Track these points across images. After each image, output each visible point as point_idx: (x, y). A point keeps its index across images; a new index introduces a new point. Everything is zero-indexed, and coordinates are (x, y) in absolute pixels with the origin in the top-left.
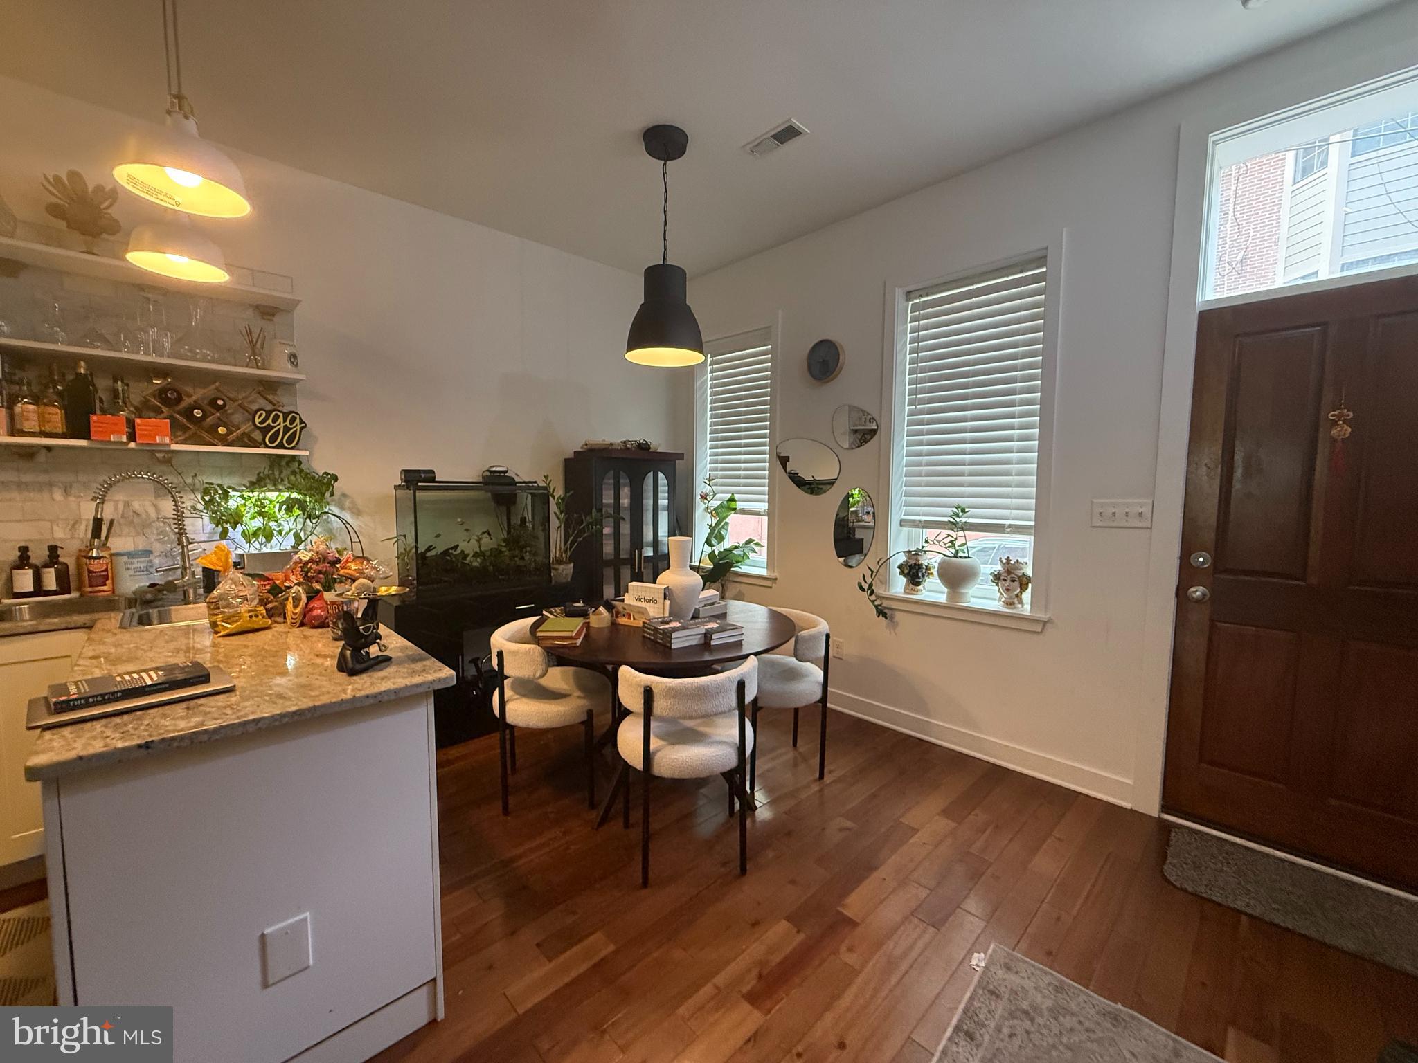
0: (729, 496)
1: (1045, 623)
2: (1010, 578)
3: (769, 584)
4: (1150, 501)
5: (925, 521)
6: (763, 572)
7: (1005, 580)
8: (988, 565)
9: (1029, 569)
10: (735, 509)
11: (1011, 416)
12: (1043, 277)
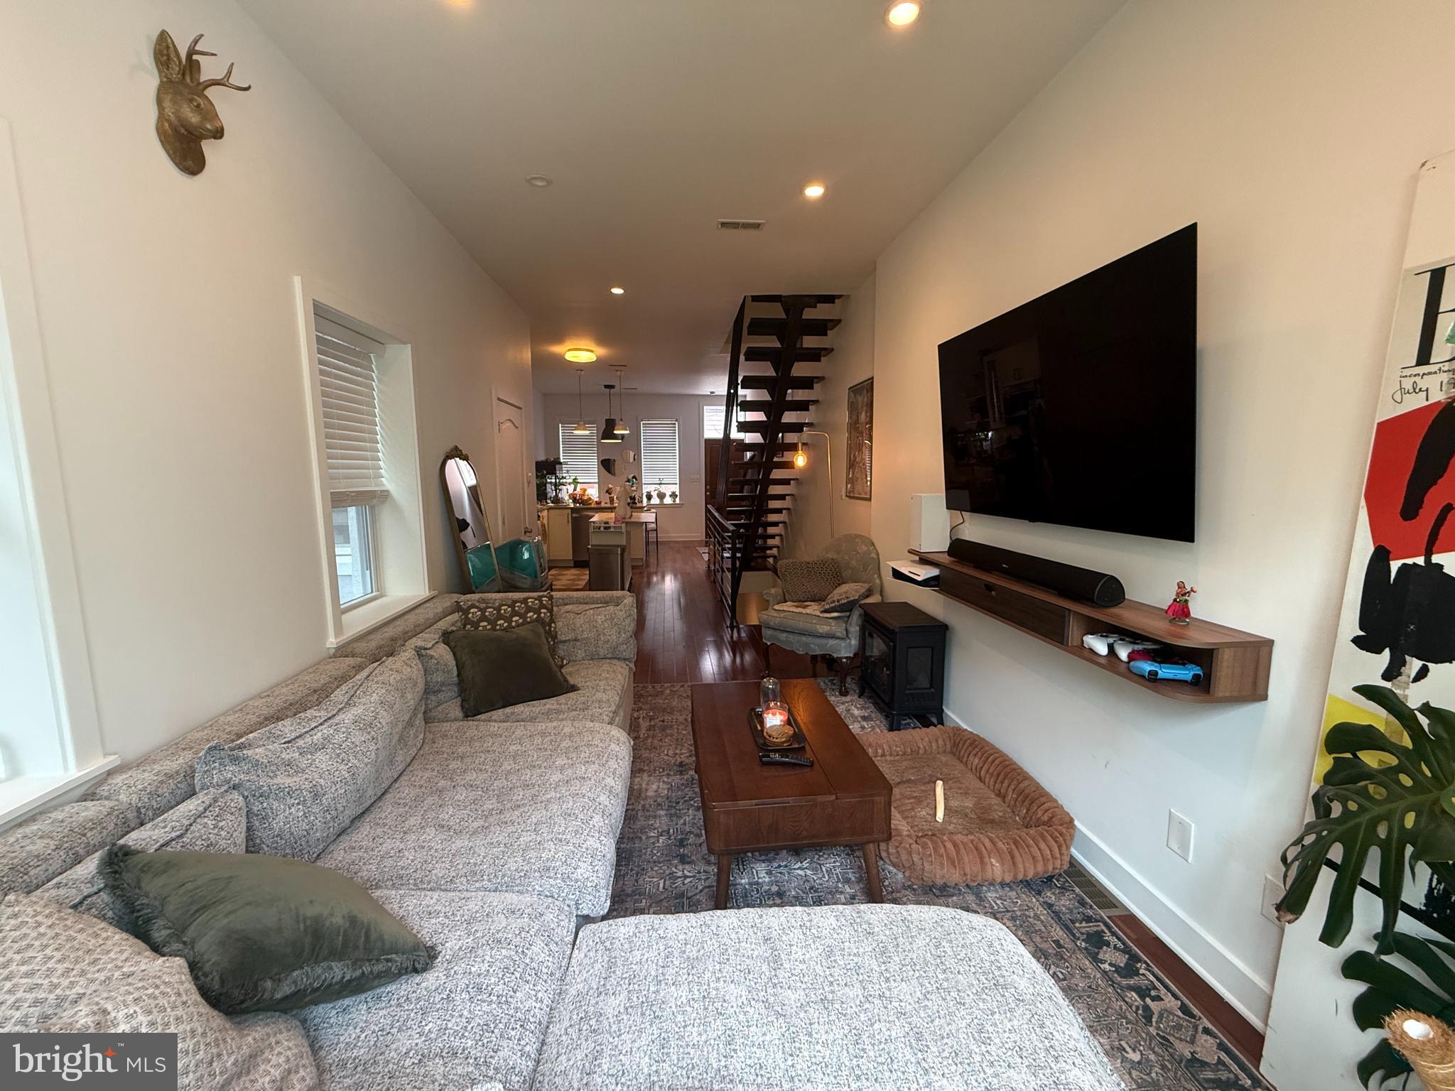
1: (683, 505)
2: (673, 495)
5: (649, 484)
8: (668, 493)
9: (678, 493)
10: (578, 482)
11: (670, 456)
12: (676, 424)
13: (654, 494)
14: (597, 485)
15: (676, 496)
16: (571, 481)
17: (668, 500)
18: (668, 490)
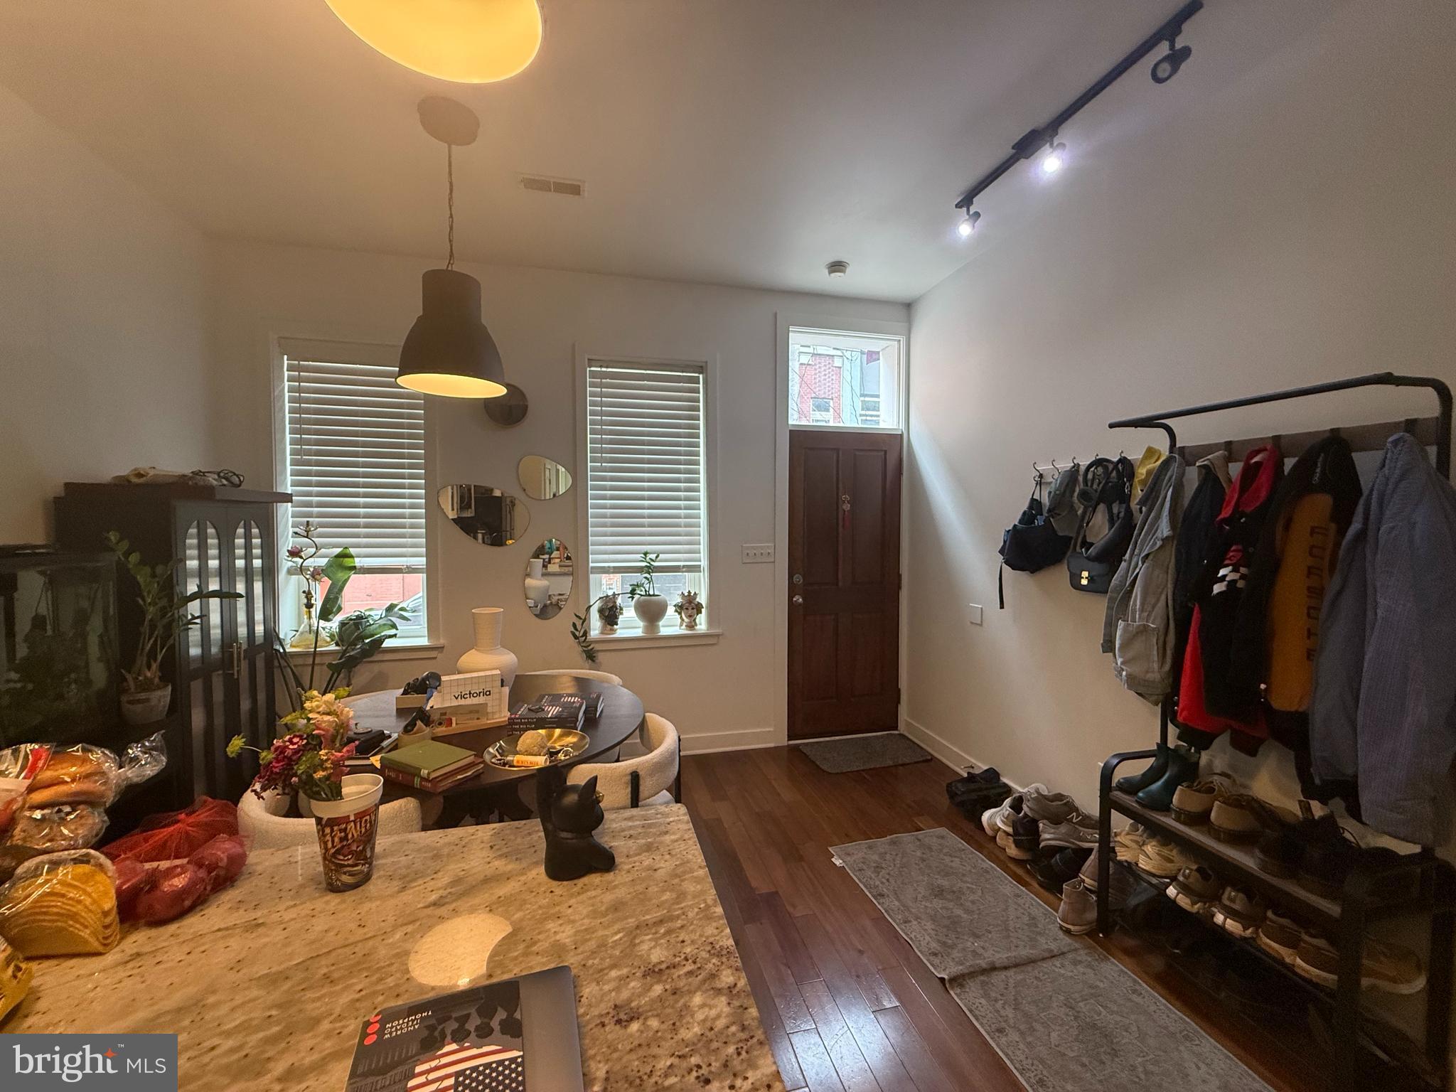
0: (338, 550)
2: (689, 606)
3: (433, 654)
4: (771, 545)
5: (614, 567)
6: (424, 642)
7: (685, 609)
8: (673, 600)
9: (703, 599)
10: (354, 568)
11: (678, 481)
12: (696, 381)
13: (628, 604)
14: (421, 578)
15: (698, 608)
16: (322, 562)
18: (670, 591)
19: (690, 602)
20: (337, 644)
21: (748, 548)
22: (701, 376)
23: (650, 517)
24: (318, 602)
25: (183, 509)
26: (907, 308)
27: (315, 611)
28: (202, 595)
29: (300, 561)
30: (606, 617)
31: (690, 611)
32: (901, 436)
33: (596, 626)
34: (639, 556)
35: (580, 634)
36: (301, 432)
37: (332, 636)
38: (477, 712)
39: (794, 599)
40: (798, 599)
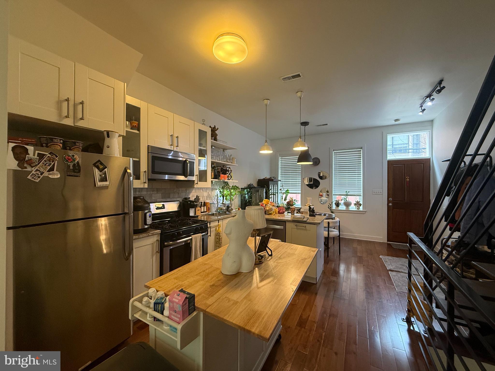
0: (287, 189)
1: (366, 212)
4: (382, 190)
5: (339, 194)
6: (300, 206)
7: (357, 205)
8: (353, 202)
9: (361, 203)
10: (289, 193)
11: (356, 175)
12: (361, 151)
13: (342, 202)
14: (300, 195)
15: (360, 205)
16: (284, 191)
17: (353, 208)
18: (353, 200)
19: (358, 203)
20: (286, 206)
21: (374, 191)
22: (362, 150)
23: (348, 183)
24: (284, 198)
25: (270, 182)
26: (432, 121)
27: (283, 200)
28: (271, 194)
29: (281, 191)
30: (337, 205)
31: (358, 205)
32: (430, 159)
33: (334, 207)
34: (345, 192)
35: (330, 208)
36: (282, 169)
37: (285, 204)
38: (307, 212)
39: (389, 204)
40: (390, 204)
